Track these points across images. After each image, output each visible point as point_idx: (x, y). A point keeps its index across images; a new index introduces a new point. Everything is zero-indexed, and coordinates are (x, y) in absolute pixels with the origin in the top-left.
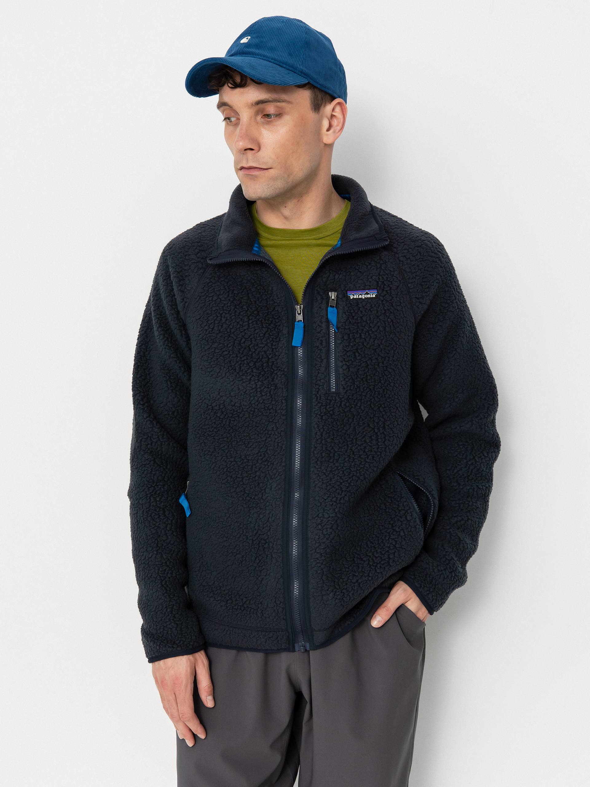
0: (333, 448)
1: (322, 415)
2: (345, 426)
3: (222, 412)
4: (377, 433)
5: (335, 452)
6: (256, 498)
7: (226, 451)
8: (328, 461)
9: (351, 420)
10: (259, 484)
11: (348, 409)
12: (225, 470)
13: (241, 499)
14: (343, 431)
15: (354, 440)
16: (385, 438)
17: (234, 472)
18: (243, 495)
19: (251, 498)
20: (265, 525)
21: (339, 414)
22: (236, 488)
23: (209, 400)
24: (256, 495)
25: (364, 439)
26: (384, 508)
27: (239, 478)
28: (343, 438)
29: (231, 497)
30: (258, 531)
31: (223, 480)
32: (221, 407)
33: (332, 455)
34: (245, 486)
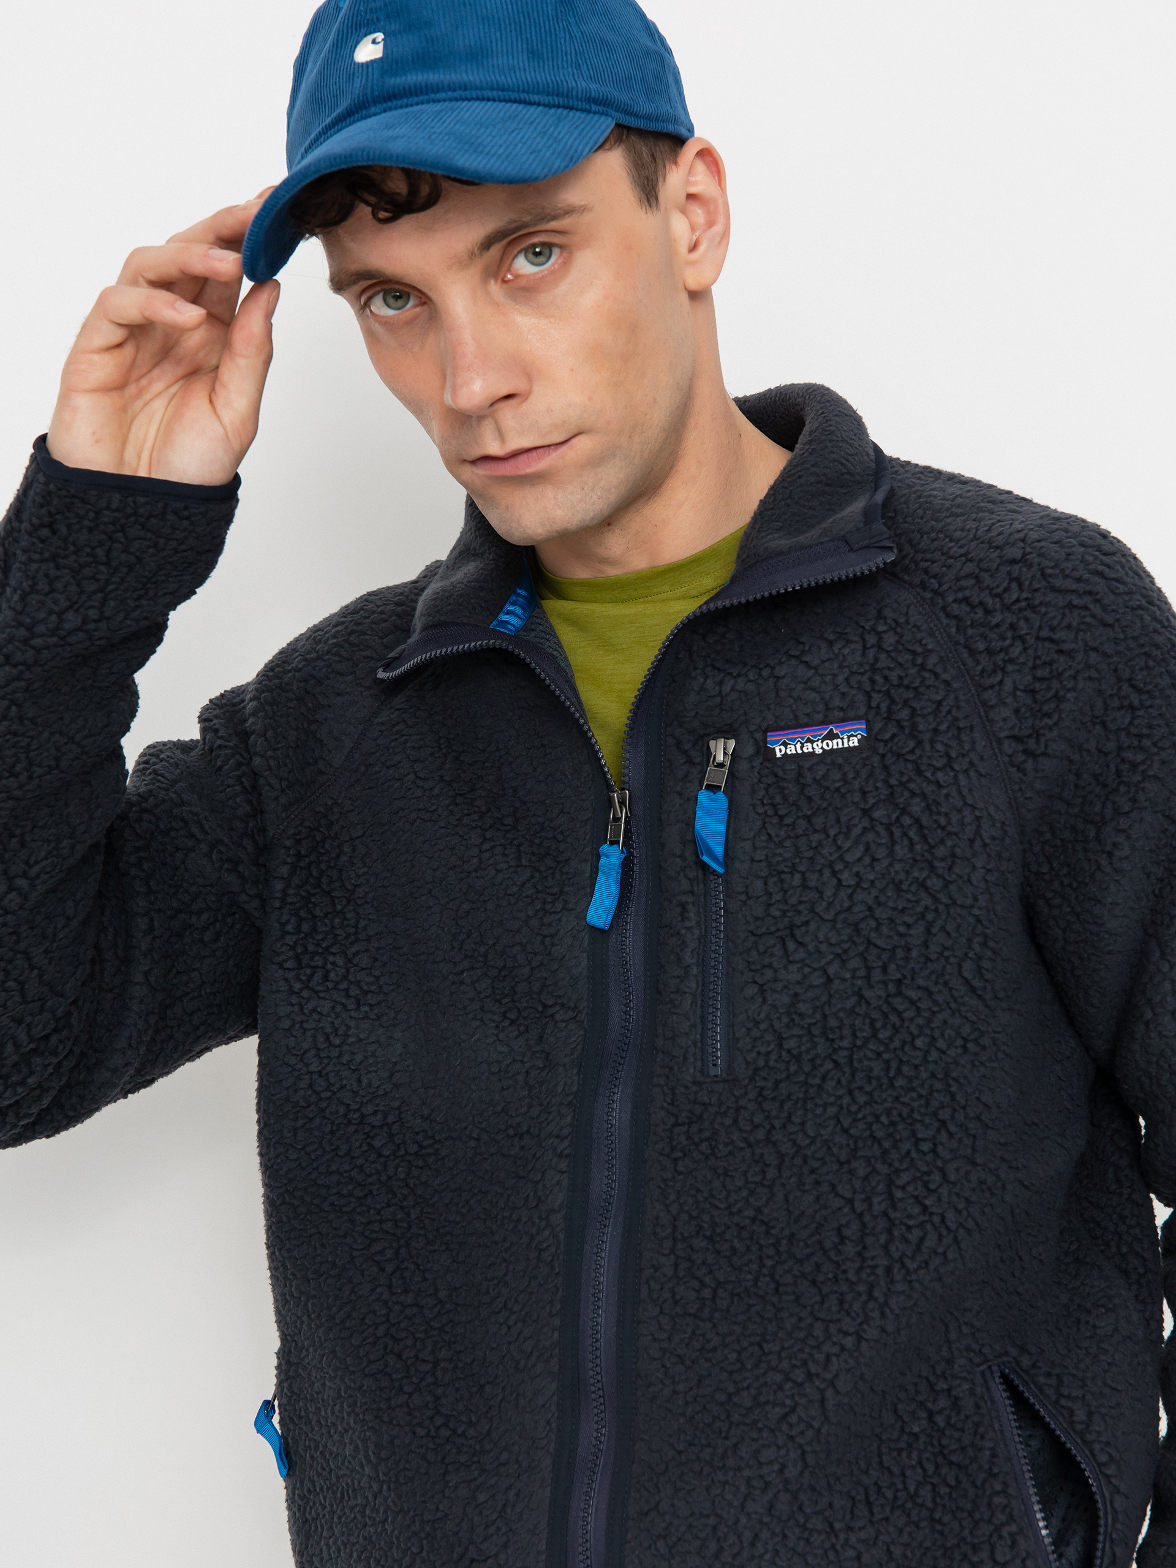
0: (711, 1272)
1: (674, 1155)
2: (752, 1193)
3: (391, 1136)
4: (861, 1215)
5: (719, 1284)
6: (471, 1432)
7: (390, 1269)
8: (695, 1316)
9: (771, 1173)
10: (482, 1387)
11: (760, 1134)
12: (381, 1331)
13: (421, 1432)
14: (747, 1213)
15: (784, 1242)
16: (889, 1231)
17: (409, 1342)
18: (431, 1419)
19: (454, 1431)
20: (492, 1530)
21: (731, 1153)
22: (410, 1394)
23: (356, 1093)
24: (471, 1424)
25: (816, 1237)
26: (930, 1505)
27: (424, 1361)
28: (745, 1234)
29: (391, 1422)
30: (466, 1549)
31: (370, 1362)
32: (391, 1119)
33: (707, 1293)
34: (439, 1391)
